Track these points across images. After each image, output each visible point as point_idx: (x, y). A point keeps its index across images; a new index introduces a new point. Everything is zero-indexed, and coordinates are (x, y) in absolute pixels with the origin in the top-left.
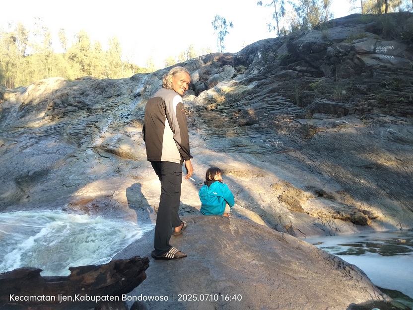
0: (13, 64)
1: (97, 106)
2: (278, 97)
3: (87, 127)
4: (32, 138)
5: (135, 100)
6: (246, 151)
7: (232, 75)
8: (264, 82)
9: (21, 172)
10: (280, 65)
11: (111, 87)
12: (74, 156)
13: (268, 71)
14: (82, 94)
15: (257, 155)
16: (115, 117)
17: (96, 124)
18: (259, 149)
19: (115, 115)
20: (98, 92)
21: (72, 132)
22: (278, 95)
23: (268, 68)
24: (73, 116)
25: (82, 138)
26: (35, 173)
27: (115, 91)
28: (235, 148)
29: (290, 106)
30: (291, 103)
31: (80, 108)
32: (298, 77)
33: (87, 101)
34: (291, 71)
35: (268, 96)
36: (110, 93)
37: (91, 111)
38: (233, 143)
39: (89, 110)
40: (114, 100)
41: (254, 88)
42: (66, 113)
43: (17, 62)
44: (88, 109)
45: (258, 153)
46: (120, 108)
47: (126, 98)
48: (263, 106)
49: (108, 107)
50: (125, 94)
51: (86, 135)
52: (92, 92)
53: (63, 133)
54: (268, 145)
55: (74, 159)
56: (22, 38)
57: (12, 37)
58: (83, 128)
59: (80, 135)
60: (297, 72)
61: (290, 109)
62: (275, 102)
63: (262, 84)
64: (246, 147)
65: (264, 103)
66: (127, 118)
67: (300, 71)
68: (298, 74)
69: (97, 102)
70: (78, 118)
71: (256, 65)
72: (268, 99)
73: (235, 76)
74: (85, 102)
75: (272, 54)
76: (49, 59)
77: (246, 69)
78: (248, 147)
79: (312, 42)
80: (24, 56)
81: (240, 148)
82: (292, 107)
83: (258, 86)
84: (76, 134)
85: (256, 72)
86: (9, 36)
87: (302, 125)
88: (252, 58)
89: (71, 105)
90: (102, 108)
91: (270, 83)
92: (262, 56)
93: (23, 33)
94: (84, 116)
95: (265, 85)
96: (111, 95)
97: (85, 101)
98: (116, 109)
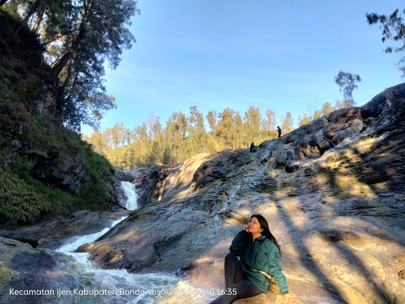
0: (177, 146)
1: (230, 175)
3: (219, 194)
4: (177, 207)
5: (262, 165)
6: (371, 213)
7: (361, 129)
8: (397, 132)
9: (160, 238)
11: (242, 156)
12: (204, 223)
13: (401, 119)
14: (218, 165)
15: (385, 218)
16: (243, 184)
17: (227, 191)
18: (389, 210)
19: (243, 182)
21: (207, 199)
23: (401, 115)
24: (210, 185)
25: (214, 205)
26: (170, 238)
27: (245, 159)
28: (358, 210)
31: (216, 178)
33: (222, 171)
35: (402, 147)
36: (241, 161)
37: (225, 180)
38: (356, 204)
40: (244, 167)
41: (385, 140)
42: (206, 183)
43: (179, 145)
44: (222, 177)
45: (388, 216)
46: (249, 174)
47: (254, 165)
48: (397, 159)
49: (239, 174)
50: (253, 161)
51: (217, 202)
52: (226, 163)
53: (201, 201)
54: (401, 205)
55: (203, 225)
56: (182, 125)
57: (176, 126)
58: (216, 195)
59: (213, 203)
63: (394, 134)
64: (373, 209)
65: (398, 155)
66: (252, 184)
69: (230, 171)
70: (215, 187)
71: (386, 114)
73: (364, 129)
76: (202, 138)
77: (376, 120)
78: (375, 209)
80: (184, 139)
81: (364, 210)
83: (390, 137)
84: (210, 202)
85: (386, 122)
86: (174, 125)
88: (381, 107)
89: (210, 175)
90: (234, 176)
92: (393, 104)
93: (183, 122)
94: (219, 184)
95: (398, 135)
96: (242, 163)
97: (220, 171)
98: (245, 176)
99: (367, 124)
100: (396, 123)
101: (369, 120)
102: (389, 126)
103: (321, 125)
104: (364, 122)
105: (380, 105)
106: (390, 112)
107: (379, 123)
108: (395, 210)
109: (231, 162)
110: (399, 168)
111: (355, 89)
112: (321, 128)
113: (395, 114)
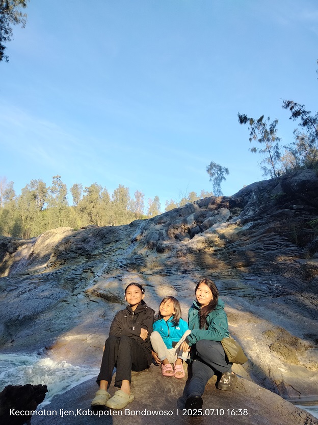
0: (31, 218)
1: (96, 252)
2: (275, 237)
3: (84, 272)
4: (32, 283)
5: (132, 245)
6: (239, 294)
7: (228, 217)
8: (260, 222)
9: (12, 316)
10: (276, 205)
11: (111, 234)
12: (66, 301)
13: (264, 211)
14: (83, 241)
15: (251, 298)
16: (111, 261)
17: (92, 269)
18: (255, 293)
20: (99, 239)
21: (69, 277)
22: (275, 235)
23: (264, 208)
24: (73, 262)
25: (77, 283)
26: (25, 317)
27: (114, 237)
28: (227, 291)
29: (288, 246)
30: (289, 243)
31: (80, 255)
32: (296, 216)
33: (87, 247)
34: (287, 210)
35: (265, 236)
36: (109, 239)
37: (90, 257)
38: (226, 286)
39: (89, 256)
40: (112, 245)
41: (250, 229)
42: (67, 259)
43: (35, 216)
44: (87, 255)
45: (253, 297)
46: (117, 253)
47: (123, 244)
48: (259, 247)
49: (105, 252)
50: (123, 239)
51: (81, 280)
52: (93, 239)
53: (61, 279)
54: (264, 287)
55: (65, 304)
56: (41, 195)
57: (34, 195)
58: (80, 273)
59: (76, 280)
60: (294, 211)
61: (289, 248)
62: (272, 242)
63: (258, 225)
64: (240, 290)
65: (260, 243)
66: (122, 262)
67: (297, 210)
68: (295, 212)
69: (96, 249)
70: (78, 264)
71: (251, 206)
72: (265, 239)
73: (231, 218)
74: (85, 249)
75: (266, 195)
76: (63, 212)
77: (241, 211)
78: (242, 290)
79: (306, 181)
80: (41, 211)
81: (233, 291)
82: (291, 247)
83: (253, 227)
84: (73, 279)
85: (251, 213)
86: (31, 194)
87: (301, 265)
88: (247, 199)
89: (73, 252)
90: (101, 254)
91: (266, 223)
92: (257, 197)
93: (42, 191)
94: (83, 261)
95: (260, 225)
96: (110, 241)
97: (86, 247)
98: (113, 254)
99: (234, 214)
100: (259, 214)
101: (236, 211)
102: (253, 217)
103: (193, 210)
104: (231, 211)
105: (246, 197)
106: (254, 204)
107: (245, 213)
108: (259, 291)
109: (98, 238)
110: (262, 255)
111: (223, 180)
112: (192, 213)
113: (259, 206)
